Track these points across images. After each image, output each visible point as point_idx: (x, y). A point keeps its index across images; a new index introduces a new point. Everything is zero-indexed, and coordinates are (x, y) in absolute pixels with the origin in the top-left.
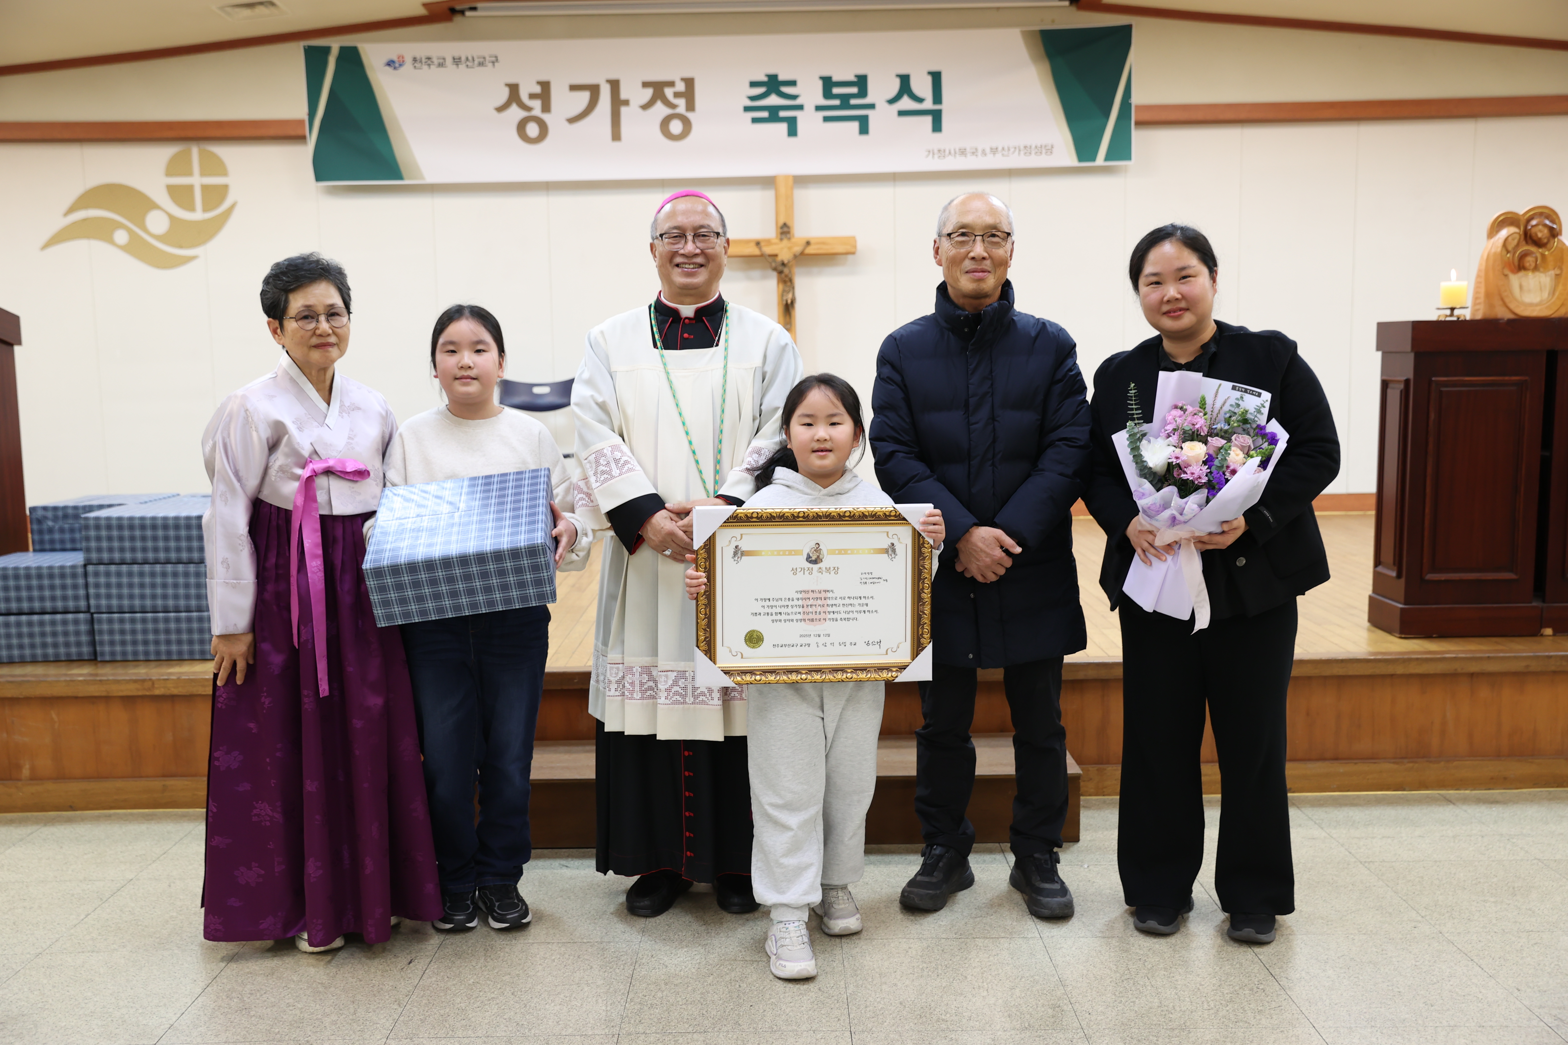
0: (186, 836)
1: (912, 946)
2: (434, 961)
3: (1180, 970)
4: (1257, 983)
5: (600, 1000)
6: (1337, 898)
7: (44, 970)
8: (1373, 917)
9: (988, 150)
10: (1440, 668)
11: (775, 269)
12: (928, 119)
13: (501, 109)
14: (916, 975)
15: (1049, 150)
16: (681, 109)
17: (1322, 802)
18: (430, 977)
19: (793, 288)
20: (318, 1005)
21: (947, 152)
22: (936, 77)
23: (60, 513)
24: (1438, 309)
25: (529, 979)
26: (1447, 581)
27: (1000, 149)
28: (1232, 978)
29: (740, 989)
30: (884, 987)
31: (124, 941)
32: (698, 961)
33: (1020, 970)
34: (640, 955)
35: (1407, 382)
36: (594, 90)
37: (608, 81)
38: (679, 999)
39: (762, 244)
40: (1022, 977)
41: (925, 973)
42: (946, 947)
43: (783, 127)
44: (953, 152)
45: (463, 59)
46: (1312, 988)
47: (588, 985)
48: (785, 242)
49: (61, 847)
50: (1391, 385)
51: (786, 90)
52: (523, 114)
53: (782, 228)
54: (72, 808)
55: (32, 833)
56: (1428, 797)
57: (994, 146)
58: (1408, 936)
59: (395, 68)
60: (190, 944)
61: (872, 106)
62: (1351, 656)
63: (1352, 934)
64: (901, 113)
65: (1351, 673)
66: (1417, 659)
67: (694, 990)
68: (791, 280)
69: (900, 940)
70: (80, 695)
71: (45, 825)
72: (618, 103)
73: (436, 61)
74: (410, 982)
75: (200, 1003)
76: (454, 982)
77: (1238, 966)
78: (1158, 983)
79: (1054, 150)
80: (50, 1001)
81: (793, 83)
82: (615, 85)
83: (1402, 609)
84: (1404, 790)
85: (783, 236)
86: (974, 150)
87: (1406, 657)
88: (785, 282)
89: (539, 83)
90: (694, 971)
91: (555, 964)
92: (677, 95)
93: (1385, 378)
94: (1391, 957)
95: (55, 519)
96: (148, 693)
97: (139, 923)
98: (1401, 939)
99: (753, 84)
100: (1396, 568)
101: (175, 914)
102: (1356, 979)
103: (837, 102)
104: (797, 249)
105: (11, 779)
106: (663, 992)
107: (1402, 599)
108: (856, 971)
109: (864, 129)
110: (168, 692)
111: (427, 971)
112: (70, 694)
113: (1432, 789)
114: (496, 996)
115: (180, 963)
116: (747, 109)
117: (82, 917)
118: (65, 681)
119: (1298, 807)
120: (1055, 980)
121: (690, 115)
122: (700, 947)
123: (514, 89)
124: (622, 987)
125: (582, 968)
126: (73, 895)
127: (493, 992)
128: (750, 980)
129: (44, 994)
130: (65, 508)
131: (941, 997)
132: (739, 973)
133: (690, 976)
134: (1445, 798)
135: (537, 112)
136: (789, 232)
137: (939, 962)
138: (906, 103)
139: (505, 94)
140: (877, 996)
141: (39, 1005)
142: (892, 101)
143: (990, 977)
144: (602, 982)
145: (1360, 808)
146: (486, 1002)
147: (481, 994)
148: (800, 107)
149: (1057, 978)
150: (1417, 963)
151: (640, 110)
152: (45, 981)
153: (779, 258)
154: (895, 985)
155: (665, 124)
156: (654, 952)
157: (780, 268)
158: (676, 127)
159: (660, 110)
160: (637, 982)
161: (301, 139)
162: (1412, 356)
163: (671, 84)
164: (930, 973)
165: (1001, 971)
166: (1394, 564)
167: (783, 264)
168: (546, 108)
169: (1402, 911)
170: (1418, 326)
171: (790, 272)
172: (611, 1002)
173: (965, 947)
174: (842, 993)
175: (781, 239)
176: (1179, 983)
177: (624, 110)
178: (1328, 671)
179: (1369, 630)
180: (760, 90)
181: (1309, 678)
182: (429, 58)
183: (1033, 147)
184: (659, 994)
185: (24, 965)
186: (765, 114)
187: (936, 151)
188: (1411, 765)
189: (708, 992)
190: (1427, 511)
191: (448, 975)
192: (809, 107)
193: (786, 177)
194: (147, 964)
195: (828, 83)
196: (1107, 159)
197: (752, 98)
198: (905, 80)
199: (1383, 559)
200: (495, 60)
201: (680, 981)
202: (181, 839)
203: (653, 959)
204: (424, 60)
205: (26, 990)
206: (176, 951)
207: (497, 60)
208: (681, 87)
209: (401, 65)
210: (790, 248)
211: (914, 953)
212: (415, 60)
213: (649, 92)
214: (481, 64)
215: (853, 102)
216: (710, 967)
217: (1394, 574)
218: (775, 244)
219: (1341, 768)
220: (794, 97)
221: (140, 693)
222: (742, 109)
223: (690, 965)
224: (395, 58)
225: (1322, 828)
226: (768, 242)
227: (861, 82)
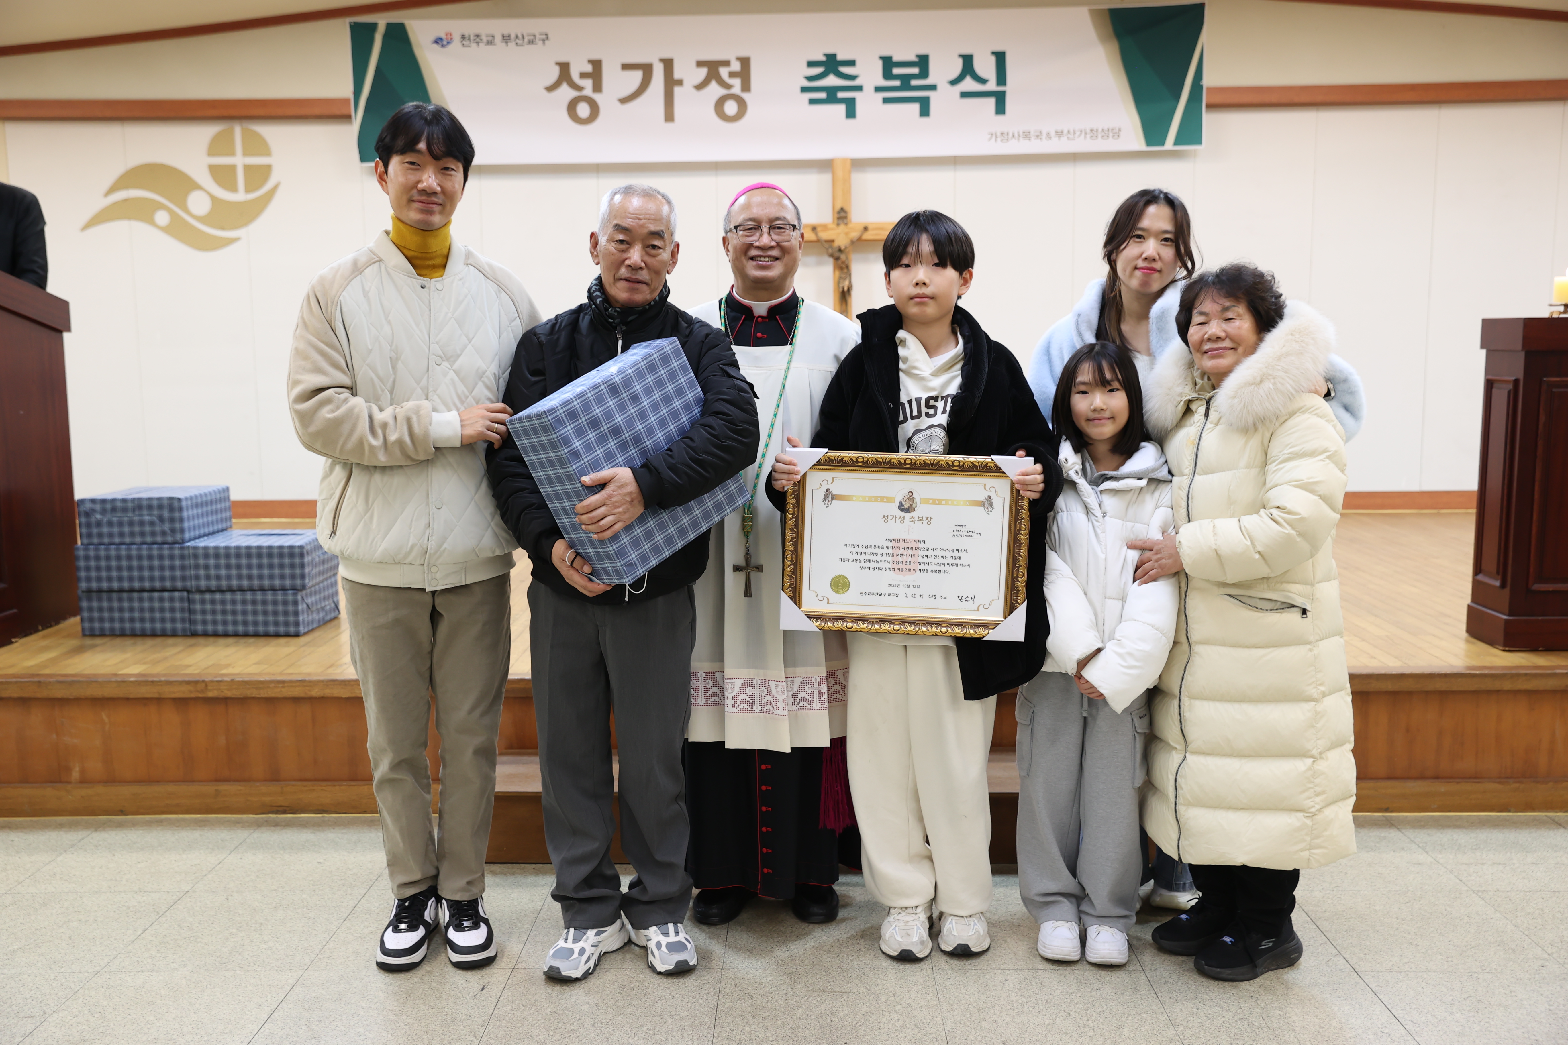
0: (241, 844)
1: (1008, 977)
2: (507, 987)
3: (1296, 1010)
4: (1380, 1026)
5: (685, 1035)
6: (1453, 931)
7: (103, 990)
8: (1495, 953)
9: (1053, 134)
10: (1550, 684)
11: (831, 255)
12: (991, 102)
13: (551, 89)
14: (1016, 1010)
15: (1116, 133)
16: (737, 89)
17: (1422, 824)
18: (505, 1006)
19: (850, 275)
20: (390, 1036)
21: (1010, 135)
22: (1000, 58)
23: (109, 506)
24: (1551, 305)
25: (609, 1009)
26: (1554, 592)
27: (1065, 132)
28: (1353, 1020)
29: (832, 1024)
30: (984, 1024)
31: (184, 959)
32: (785, 991)
33: (1126, 1007)
34: (723, 984)
35: (1516, 382)
36: (647, 69)
37: (661, 60)
38: (769, 1034)
39: (818, 229)
40: (1129, 1015)
41: (1025, 1009)
42: (1045, 980)
43: (842, 108)
44: (1016, 135)
45: (513, 36)
46: (1441, 1033)
47: (672, 1017)
48: (842, 227)
49: (114, 855)
50: (1495, 385)
51: (844, 70)
52: (574, 94)
53: (839, 213)
54: (122, 812)
55: (83, 839)
56: (1535, 819)
57: (1059, 129)
58: (1537, 976)
59: (443, 46)
60: (252, 964)
61: (933, 87)
62: (1455, 671)
63: (1475, 972)
64: (964, 95)
65: (1455, 688)
66: (1526, 675)
67: (783, 1025)
68: (848, 267)
69: (995, 971)
70: (132, 696)
71: (96, 830)
72: (671, 83)
73: (485, 39)
74: (484, 1010)
75: (267, 1031)
76: (531, 1012)
77: (1357, 1006)
78: (1274, 1024)
79: (1122, 134)
80: (112, 1025)
81: (852, 63)
82: (668, 64)
83: (1506, 620)
84: (1509, 811)
85: (840, 222)
86: (1039, 134)
87: (1514, 672)
88: (841, 269)
89: (590, 62)
90: (781, 1002)
91: (634, 992)
92: (732, 75)
93: (1490, 377)
94: (1521, 1000)
95: (104, 511)
96: (200, 695)
97: (199, 940)
98: (1530, 979)
99: (811, 64)
100: (1500, 577)
101: (234, 931)
102: (1487, 1025)
103: (897, 83)
104: (855, 235)
105: (60, 782)
106: (751, 1026)
107: (1507, 611)
108: (952, 1005)
109: (925, 111)
110: (222, 695)
111: (501, 999)
112: (121, 695)
113: (1539, 811)
114: (575, 1028)
115: (244, 985)
116: (804, 90)
117: (139, 933)
118: (117, 682)
119: (1398, 829)
120: (1164, 1018)
121: (745, 96)
122: (785, 976)
123: (564, 67)
124: (707, 1019)
125: (663, 998)
126: (128, 908)
127: (573, 1024)
128: (841, 1014)
129: (105, 1017)
130: (113, 501)
131: (1045, 1036)
132: (829, 1006)
133: (778, 1008)
134: (1553, 820)
135: (588, 91)
136: (846, 218)
137: (1038, 996)
138: (969, 84)
139: (556, 72)
140: (978, 1034)
141: (101, 1030)
142: (954, 82)
143: (1094, 1014)
144: (686, 1013)
145: (1464, 830)
146: (566, 1035)
147: (560, 1025)
148: (859, 88)
149: (1166, 1016)
150: (1551, 1008)
151: (694, 91)
152: (105, 1003)
153: (836, 244)
154: (995, 1022)
155: (720, 104)
156: (737, 981)
157: (837, 254)
158: (731, 108)
159: (715, 90)
160: (723, 1015)
161: (347, 118)
162: (1523, 354)
163: (726, 63)
164: (1031, 1009)
165: (1105, 1007)
166: (1498, 573)
167: (840, 250)
168: (598, 88)
169: (1526, 947)
170: (1530, 324)
171: (847, 258)
172: (697, 1036)
173: (1065, 980)
174: (940, 1029)
175: (838, 225)
176: (1297, 1024)
177: (677, 90)
178: (1430, 686)
179: (1467, 641)
180: (818, 70)
181: (1410, 693)
182: (477, 36)
183: (1100, 130)
184: (747, 1029)
185: (82, 984)
186: (823, 95)
187: (999, 134)
188: (1517, 785)
189: (799, 1028)
190: (1535, 517)
191: (524, 1003)
192: (869, 88)
193: (844, 160)
194: (209, 986)
195: (888, 63)
196: (1177, 142)
197: (810, 79)
198: (967, 60)
199: (1484, 566)
200: (546, 38)
201: (767, 1014)
202: (236, 848)
203: (737, 989)
204: (472, 38)
205: (86, 1012)
206: (238, 972)
207: (547, 38)
208: (736, 66)
209: (448, 43)
210: (847, 234)
211: (1011, 985)
212: (463, 37)
213: (703, 72)
214: (531, 42)
215: (914, 83)
216: (797, 999)
217: (1497, 583)
218: (832, 229)
219: (1442, 787)
220: (853, 78)
221: (193, 695)
222: (799, 90)
223: (777, 996)
224: (443, 36)
225: (1427, 852)
226: (825, 227)
227: (923, 62)
